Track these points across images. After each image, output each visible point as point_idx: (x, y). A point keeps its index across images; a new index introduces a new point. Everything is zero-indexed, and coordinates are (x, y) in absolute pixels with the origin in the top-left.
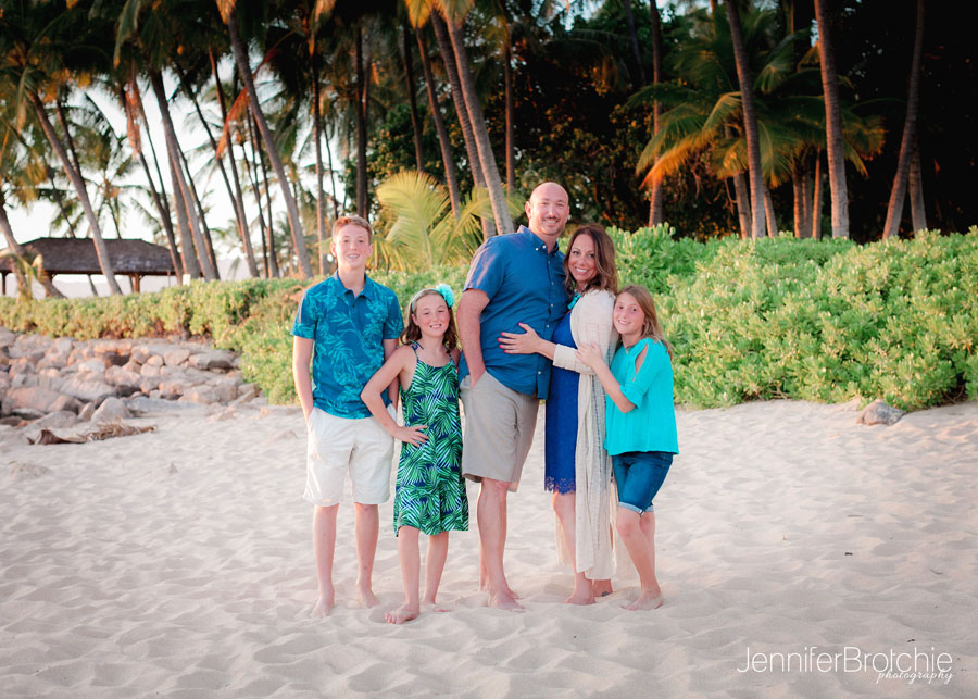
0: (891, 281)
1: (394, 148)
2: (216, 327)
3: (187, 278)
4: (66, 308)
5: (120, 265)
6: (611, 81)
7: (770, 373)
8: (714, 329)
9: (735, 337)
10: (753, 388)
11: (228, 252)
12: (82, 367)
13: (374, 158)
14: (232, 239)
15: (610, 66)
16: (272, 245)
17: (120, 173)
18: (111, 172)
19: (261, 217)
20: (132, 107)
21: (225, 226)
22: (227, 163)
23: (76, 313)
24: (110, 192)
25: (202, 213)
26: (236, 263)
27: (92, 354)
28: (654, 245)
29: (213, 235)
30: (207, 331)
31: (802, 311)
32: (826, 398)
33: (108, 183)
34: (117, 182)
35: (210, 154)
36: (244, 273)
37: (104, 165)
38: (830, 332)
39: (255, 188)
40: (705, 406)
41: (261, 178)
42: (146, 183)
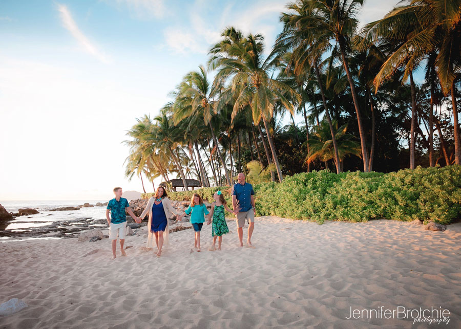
0: (413, 182)
1: (246, 159)
2: (209, 198)
3: (202, 187)
4: (176, 194)
5: (189, 185)
6: (292, 143)
7: (379, 211)
8: (354, 197)
9: (363, 200)
10: (374, 215)
11: (212, 182)
12: (178, 207)
13: (242, 161)
14: (213, 180)
15: (292, 140)
16: (221, 181)
17: (190, 166)
18: (188, 166)
19: (219, 175)
20: (192, 152)
21: (211, 176)
22: (212, 164)
23: (178, 195)
24: (188, 170)
25: (207, 174)
26: (213, 185)
27: (181, 204)
28: (326, 174)
29: (209, 179)
30: (207, 199)
31: (385, 191)
32: (402, 219)
33: (188, 168)
34: (190, 168)
35: (208, 162)
36: (215, 186)
37: (187, 164)
38: (399, 198)
39: (217, 169)
40: (357, 221)
41: (219, 167)
42: (195, 168)
